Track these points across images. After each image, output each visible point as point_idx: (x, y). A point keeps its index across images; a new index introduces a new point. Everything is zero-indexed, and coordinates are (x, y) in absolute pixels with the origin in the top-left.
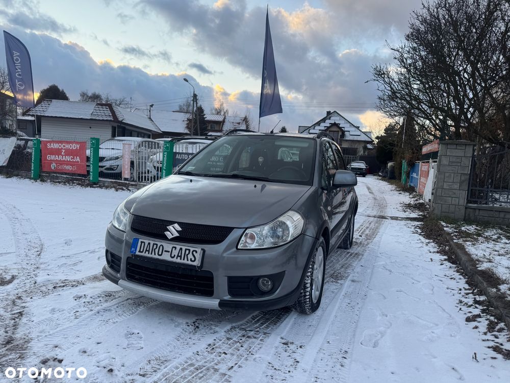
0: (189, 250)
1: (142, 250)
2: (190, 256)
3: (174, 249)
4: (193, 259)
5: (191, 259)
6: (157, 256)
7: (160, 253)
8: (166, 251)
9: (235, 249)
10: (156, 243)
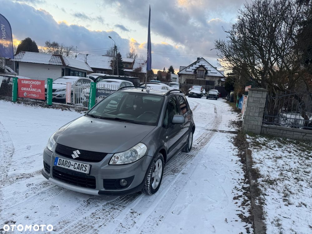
0: (83, 165)
1: (60, 164)
2: (84, 168)
3: (76, 164)
4: (85, 170)
5: (84, 170)
6: (67, 168)
7: (69, 166)
8: (72, 165)
9: (108, 165)
10: (67, 160)
